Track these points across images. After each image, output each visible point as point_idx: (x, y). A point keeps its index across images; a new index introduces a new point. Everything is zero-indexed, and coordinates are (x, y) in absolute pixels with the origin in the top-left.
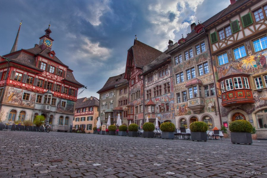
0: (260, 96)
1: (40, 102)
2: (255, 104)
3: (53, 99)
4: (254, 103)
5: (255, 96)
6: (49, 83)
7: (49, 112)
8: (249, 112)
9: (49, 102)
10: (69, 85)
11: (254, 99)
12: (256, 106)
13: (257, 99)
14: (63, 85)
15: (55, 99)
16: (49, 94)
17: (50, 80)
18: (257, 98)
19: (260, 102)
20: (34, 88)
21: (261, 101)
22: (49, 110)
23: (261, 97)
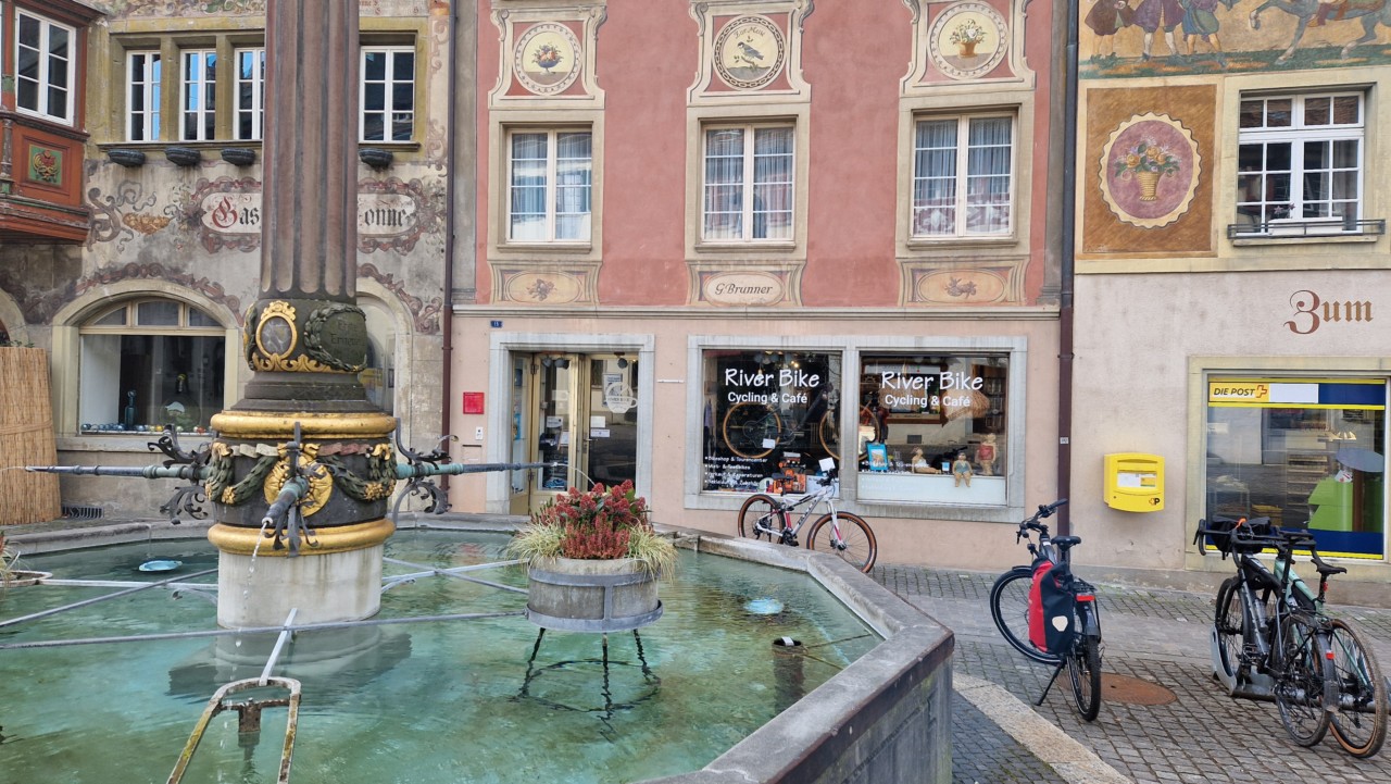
0: (125, 199)
2: (85, 252)
4: (79, 243)
5: (95, 192)
8: (41, 309)
11: (85, 214)
12: (88, 271)
13: (105, 217)
18: (103, 209)
19: (116, 241)
21: (123, 234)
23: (127, 208)
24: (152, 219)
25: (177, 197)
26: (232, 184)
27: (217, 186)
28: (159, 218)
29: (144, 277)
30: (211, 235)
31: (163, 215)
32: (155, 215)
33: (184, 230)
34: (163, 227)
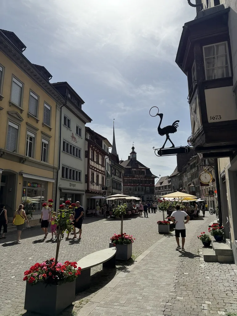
1: (136, 190)
3: (142, 188)
6: (138, 180)
7: (141, 195)
9: (140, 190)
10: (149, 179)
14: (145, 179)
15: (143, 188)
16: (140, 186)
17: (138, 179)
20: (133, 184)
22: (141, 194)
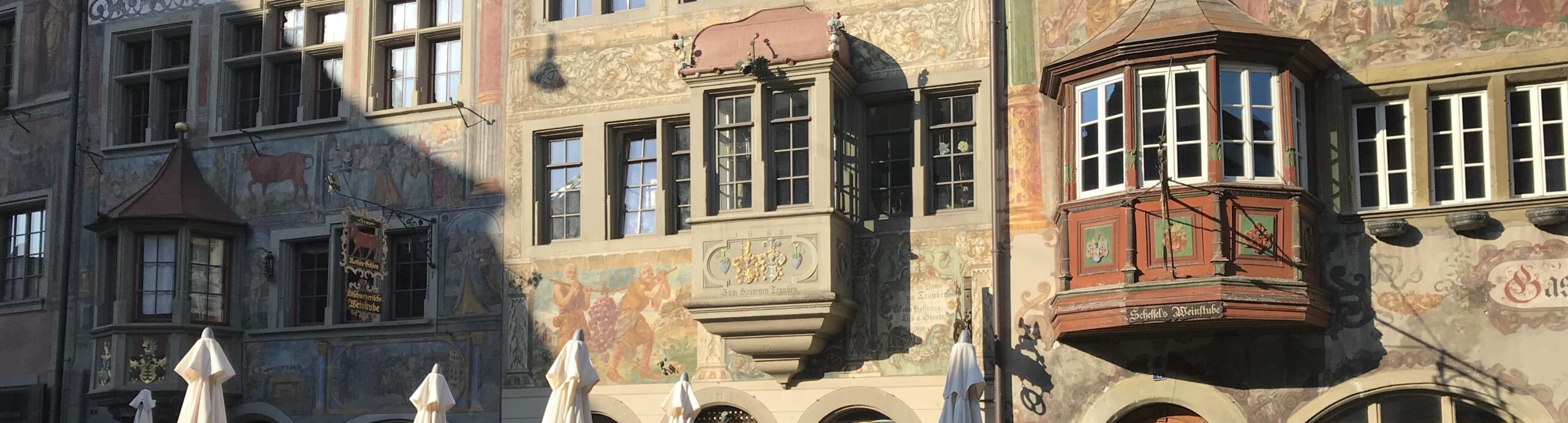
0: (1378, 278)
2: (1328, 340)
5: (1338, 272)
11: (1331, 296)
12: (1333, 363)
13: (1354, 298)
18: (1351, 289)
21: (1379, 318)
24: (1419, 298)
25: (1453, 270)
26: (1531, 249)
27: (1510, 253)
28: (1428, 296)
29: (1411, 366)
30: (1503, 313)
31: (1433, 292)
32: (1422, 292)
33: (1465, 308)
34: (1434, 306)
